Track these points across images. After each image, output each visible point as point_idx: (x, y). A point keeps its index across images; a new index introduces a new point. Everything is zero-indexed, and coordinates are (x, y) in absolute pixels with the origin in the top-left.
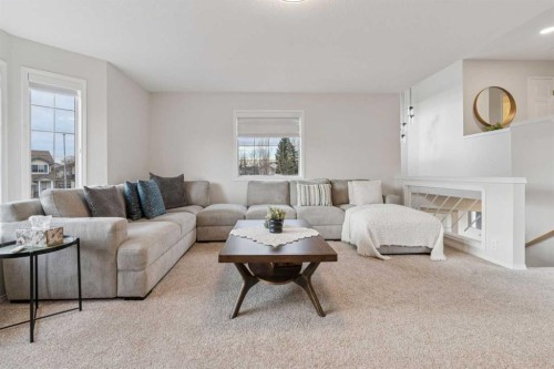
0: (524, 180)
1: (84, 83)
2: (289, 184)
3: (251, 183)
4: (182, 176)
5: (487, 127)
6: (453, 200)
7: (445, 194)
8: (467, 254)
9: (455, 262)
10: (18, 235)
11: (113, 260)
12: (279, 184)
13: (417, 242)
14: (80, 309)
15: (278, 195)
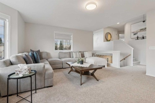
0: (120, 51)
1: (10, 17)
2: (70, 52)
3: (60, 52)
4: (39, 50)
5: (107, 40)
6: (101, 55)
7: (101, 54)
8: (110, 66)
9: (109, 68)
10: (17, 71)
11: (44, 76)
12: (68, 53)
13: (103, 64)
14: (36, 93)
15: (68, 56)
